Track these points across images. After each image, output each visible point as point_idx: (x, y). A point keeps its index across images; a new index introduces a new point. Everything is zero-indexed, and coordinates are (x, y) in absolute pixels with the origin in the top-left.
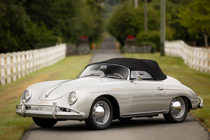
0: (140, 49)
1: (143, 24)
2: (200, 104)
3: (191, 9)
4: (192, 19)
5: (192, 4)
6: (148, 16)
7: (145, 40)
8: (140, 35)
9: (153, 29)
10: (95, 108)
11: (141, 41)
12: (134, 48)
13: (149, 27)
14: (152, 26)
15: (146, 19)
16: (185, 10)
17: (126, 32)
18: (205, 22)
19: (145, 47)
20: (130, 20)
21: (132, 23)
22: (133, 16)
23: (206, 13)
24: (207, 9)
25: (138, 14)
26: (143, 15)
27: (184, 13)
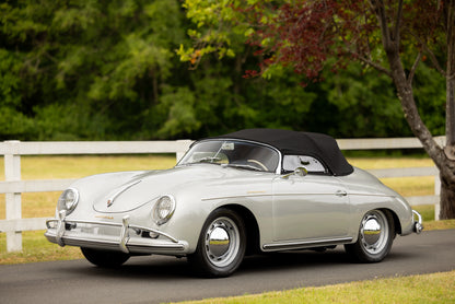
2: (417, 226)
10: (209, 232)
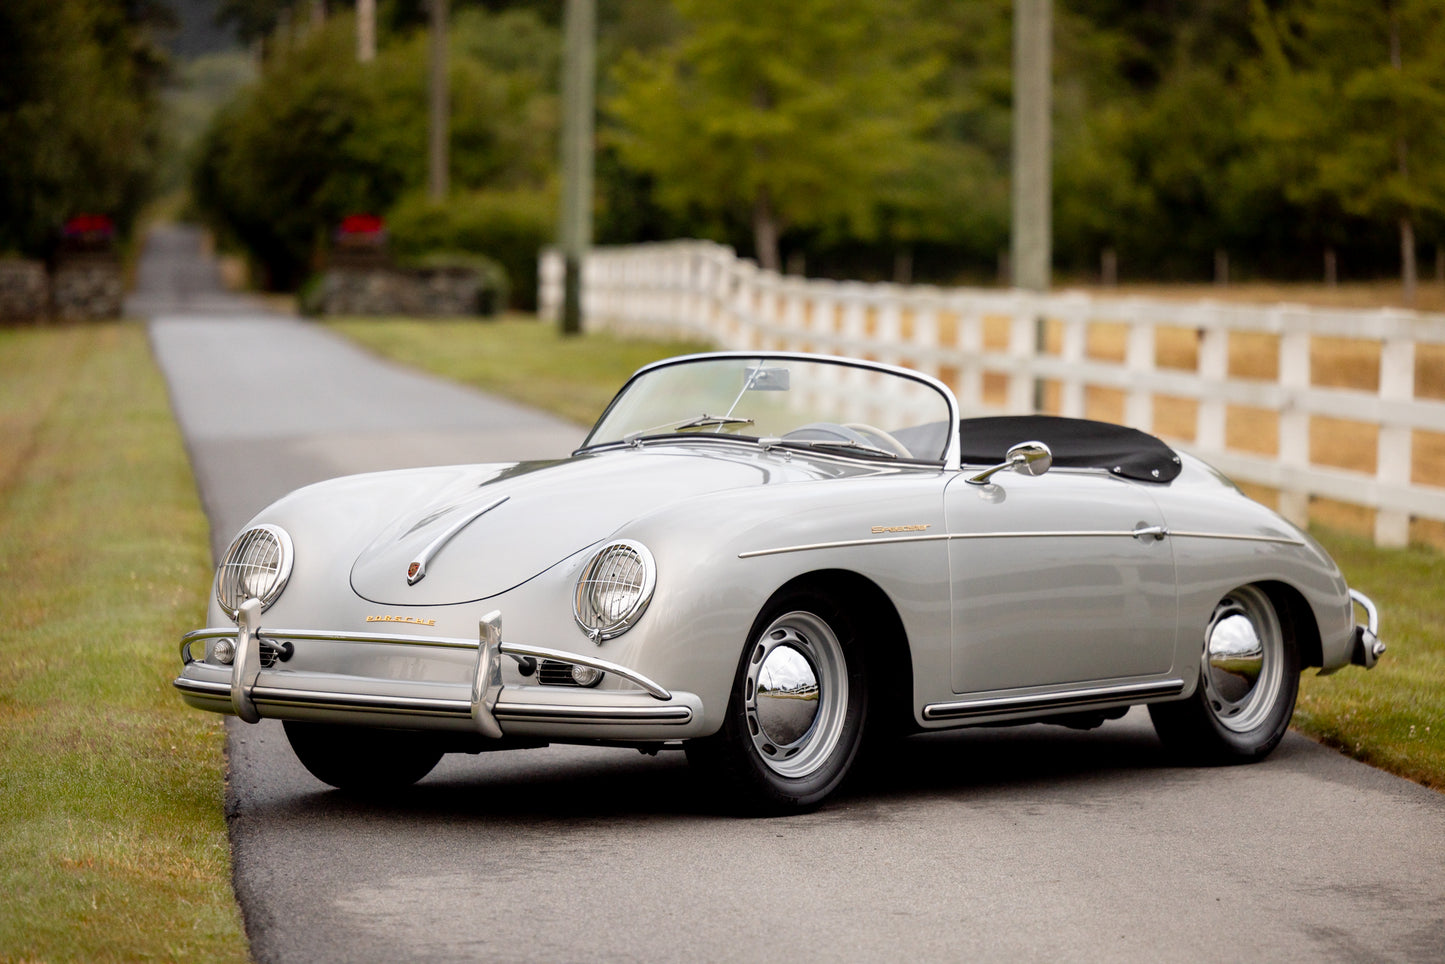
0: (412, 293)
1: (421, 152)
2: (1367, 638)
3: (685, 70)
4: (693, 129)
5: (687, 46)
6: (454, 105)
7: (435, 244)
8: (405, 214)
9: (477, 184)
11: (410, 247)
12: (377, 285)
13: (455, 172)
14: (473, 165)
15: (440, 127)
16: (647, 78)
17: (322, 196)
18: (765, 147)
19: (441, 284)
20: (347, 128)
21: (355, 146)
22: (363, 103)
23: (769, 96)
24: (780, 72)
25: (394, 96)
26: (420, 99)
27: (650, 91)
